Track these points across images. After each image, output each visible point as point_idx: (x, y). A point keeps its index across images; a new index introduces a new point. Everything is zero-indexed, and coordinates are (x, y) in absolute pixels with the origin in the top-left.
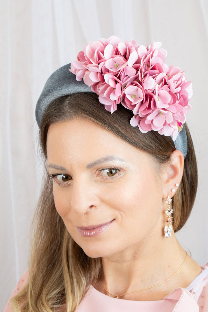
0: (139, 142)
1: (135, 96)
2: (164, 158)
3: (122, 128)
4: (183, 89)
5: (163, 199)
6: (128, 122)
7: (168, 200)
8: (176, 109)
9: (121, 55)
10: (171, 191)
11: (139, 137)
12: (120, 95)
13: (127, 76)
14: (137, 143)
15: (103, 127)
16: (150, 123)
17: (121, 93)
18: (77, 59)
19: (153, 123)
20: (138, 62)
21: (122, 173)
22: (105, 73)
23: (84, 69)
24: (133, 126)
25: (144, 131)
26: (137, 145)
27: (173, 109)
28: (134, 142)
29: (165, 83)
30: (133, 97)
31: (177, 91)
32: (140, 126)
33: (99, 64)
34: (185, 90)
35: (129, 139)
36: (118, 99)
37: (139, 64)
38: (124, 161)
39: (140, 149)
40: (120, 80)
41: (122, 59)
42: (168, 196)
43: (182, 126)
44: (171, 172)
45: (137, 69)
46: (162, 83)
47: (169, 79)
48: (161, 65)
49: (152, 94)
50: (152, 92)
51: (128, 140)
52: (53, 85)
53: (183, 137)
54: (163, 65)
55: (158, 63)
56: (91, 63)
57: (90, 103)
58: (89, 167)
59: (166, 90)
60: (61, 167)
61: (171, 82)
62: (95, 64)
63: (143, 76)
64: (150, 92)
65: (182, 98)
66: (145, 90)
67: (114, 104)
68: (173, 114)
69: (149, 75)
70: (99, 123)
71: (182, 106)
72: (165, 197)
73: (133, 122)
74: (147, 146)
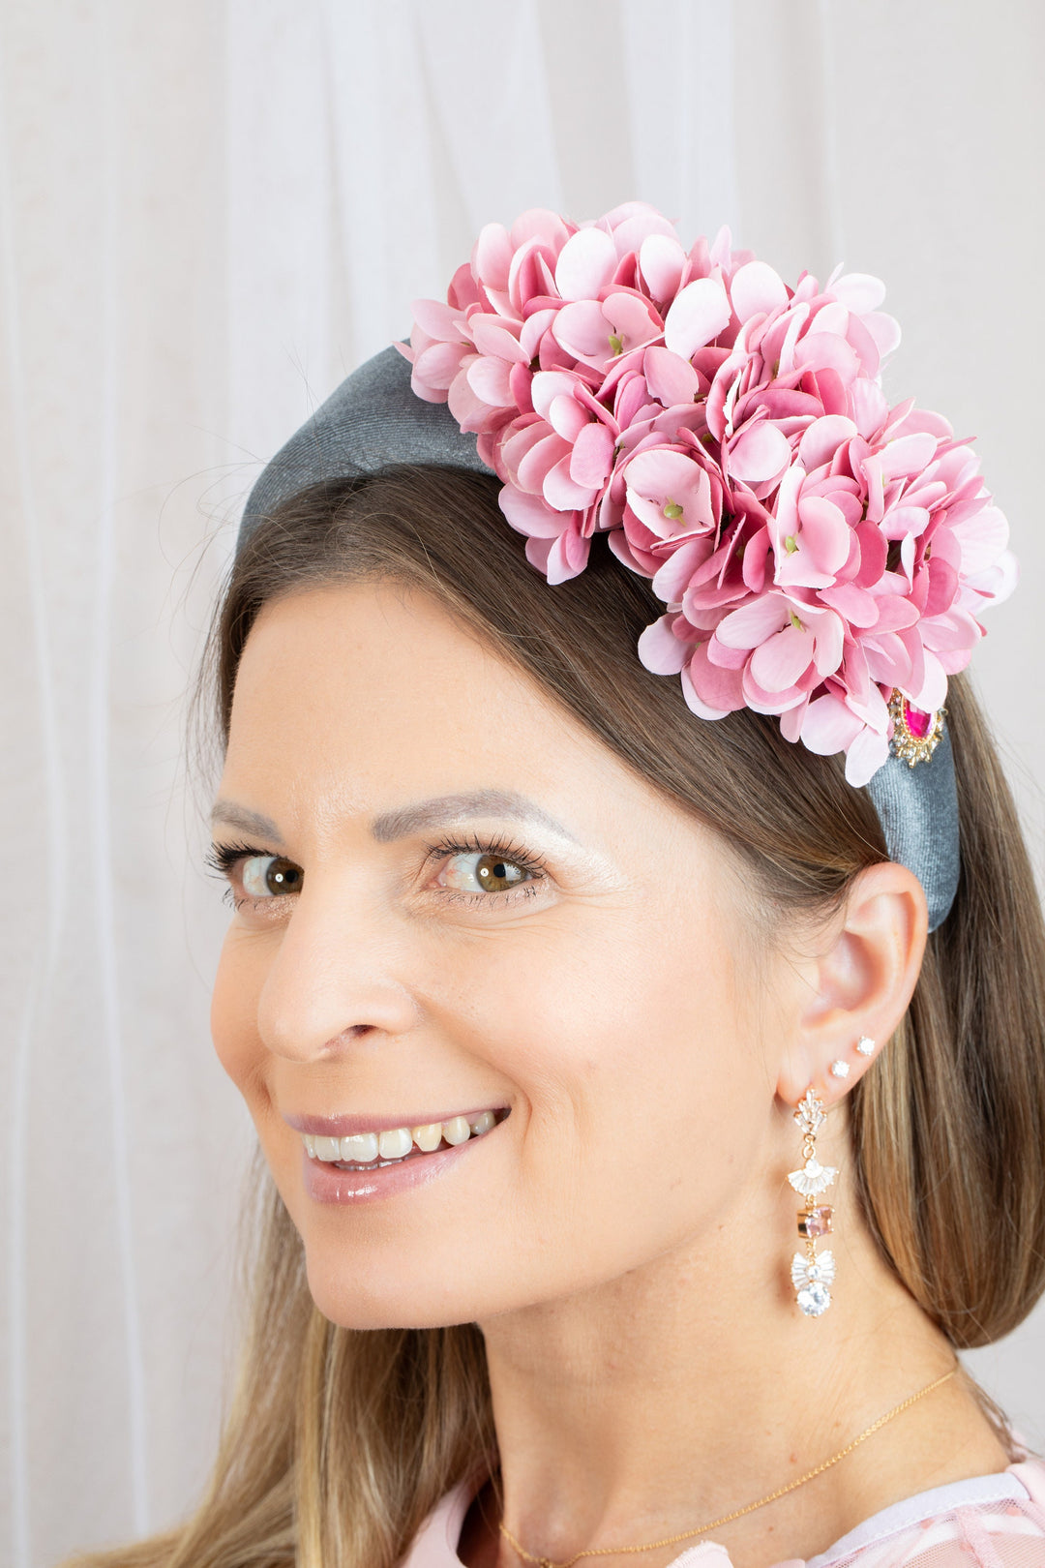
0: (669, 755)
1: (680, 510)
2: (802, 875)
3: (586, 661)
4: (940, 525)
5: (778, 1099)
6: (626, 645)
7: (806, 1115)
8: (877, 613)
9: (646, 291)
10: (830, 1071)
11: (670, 731)
12: (600, 485)
13: (657, 401)
14: (653, 757)
15: (490, 639)
16: (737, 666)
17: (606, 480)
18: (444, 299)
19: (749, 668)
20: (726, 339)
21: (544, 894)
22: (550, 370)
23: (457, 341)
24: (653, 672)
25: (705, 705)
26: (653, 769)
27: (859, 608)
28: (636, 750)
29: (846, 470)
30: (668, 515)
31: (904, 528)
32: (690, 676)
33: (525, 317)
34: (951, 535)
35: (612, 728)
36: (591, 509)
37: (724, 351)
38: (569, 836)
39: (670, 795)
40: (611, 410)
41: (642, 307)
42: (809, 1096)
43: (931, 741)
44: (844, 970)
45: (707, 370)
46: (829, 469)
47: (874, 452)
48: (844, 380)
49: (762, 510)
50: (763, 502)
51: (609, 733)
52: (319, 421)
53: (933, 800)
54: (853, 380)
55: (833, 366)
56: (491, 310)
57: (455, 513)
58: (388, 829)
59: (843, 504)
60: (257, 817)
61: (877, 471)
62: (504, 315)
63: (729, 411)
64: (750, 498)
65: (924, 570)
66: (727, 479)
67: (571, 536)
68: (855, 630)
69: (763, 414)
70: (469, 611)
71: (919, 607)
72: (789, 1095)
73: (656, 650)
74: (705, 784)
